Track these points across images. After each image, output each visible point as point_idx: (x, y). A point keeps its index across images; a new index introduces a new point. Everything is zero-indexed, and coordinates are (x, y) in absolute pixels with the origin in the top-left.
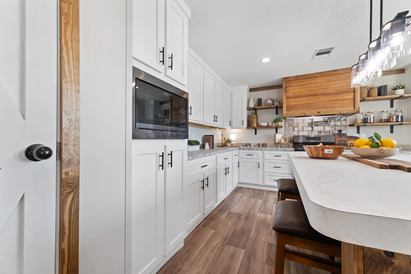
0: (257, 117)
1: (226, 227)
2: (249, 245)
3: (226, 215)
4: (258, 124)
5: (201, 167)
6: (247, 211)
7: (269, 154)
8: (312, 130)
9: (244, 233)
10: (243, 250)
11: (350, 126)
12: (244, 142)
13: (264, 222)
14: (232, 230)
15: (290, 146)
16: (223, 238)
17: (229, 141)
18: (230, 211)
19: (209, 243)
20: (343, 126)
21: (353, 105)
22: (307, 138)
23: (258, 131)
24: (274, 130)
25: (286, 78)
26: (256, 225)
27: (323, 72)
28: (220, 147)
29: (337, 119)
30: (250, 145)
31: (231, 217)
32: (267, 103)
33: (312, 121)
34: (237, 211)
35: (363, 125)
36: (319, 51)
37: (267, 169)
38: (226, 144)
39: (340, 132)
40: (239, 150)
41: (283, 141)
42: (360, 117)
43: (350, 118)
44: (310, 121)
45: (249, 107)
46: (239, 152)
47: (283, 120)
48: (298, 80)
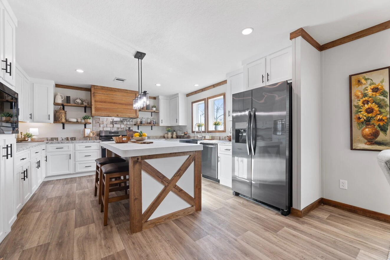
0: (66, 113)
1: (50, 207)
2: (78, 206)
3: (45, 201)
4: (66, 119)
5: (21, 160)
6: (66, 193)
7: (80, 146)
8: (113, 127)
10: (73, 210)
11: (134, 125)
12: (50, 136)
13: (83, 194)
15: (97, 138)
17: (29, 136)
18: (48, 198)
20: (131, 125)
21: (135, 113)
22: (110, 132)
23: (66, 126)
24: (83, 126)
25: (94, 86)
26: (78, 197)
29: (128, 120)
30: (57, 139)
32: (77, 101)
34: (56, 196)
36: (118, 78)
37: (78, 159)
38: (24, 139)
39: (129, 129)
41: (91, 135)
42: (139, 120)
43: (134, 120)
44: (112, 120)
45: (56, 102)
46: (46, 147)
47: (91, 118)
48: (103, 90)
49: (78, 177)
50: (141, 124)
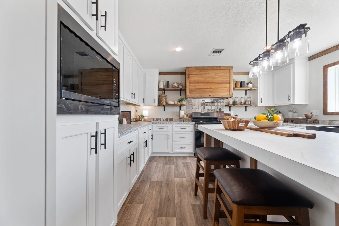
0: (166, 97)
1: (152, 198)
2: (178, 211)
3: (148, 186)
4: (166, 102)
5: (128, 144)
6: (166, 178)
7: (177, 127)
8: (204, 109)
9: (169, 200)
10: (174, 218)
11: (226, 106)
12: (155, 117)
13: (181, 185)
14: (159, 200)
15: (190, 120)
16: (152, 211)
17: (142, 117)
18: (152, 181)
19: (141, 221)
20: (222, 106)
21: (229, 92)
22: (201, 114)
23: (166, 108)
24: (179, 108)
25: (188, 67)
26: (177, 189)
27: (212, 67)
28: (135, 122)
29: (218, 101)
30: (160, 120)
31: (154, 187)
32: (174, 85)
33: (204, 102)
34: (157, 180)
35: (234, 106)
36: (216, 50)
37: (175, 139)
38: (139, 119)
39: (220, 110)
40: (153, 125)
41: (185, 117)
42: (231, 100)
43: (226, 101)
44: (203, 102)
45: (160, 87)
46: (152, 126)
47: (185, 100)
48: (197, 71)
49: (175, 157)
50: (235, 104)
